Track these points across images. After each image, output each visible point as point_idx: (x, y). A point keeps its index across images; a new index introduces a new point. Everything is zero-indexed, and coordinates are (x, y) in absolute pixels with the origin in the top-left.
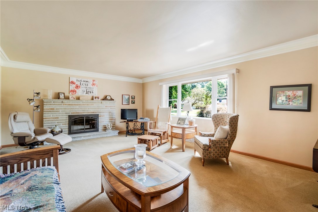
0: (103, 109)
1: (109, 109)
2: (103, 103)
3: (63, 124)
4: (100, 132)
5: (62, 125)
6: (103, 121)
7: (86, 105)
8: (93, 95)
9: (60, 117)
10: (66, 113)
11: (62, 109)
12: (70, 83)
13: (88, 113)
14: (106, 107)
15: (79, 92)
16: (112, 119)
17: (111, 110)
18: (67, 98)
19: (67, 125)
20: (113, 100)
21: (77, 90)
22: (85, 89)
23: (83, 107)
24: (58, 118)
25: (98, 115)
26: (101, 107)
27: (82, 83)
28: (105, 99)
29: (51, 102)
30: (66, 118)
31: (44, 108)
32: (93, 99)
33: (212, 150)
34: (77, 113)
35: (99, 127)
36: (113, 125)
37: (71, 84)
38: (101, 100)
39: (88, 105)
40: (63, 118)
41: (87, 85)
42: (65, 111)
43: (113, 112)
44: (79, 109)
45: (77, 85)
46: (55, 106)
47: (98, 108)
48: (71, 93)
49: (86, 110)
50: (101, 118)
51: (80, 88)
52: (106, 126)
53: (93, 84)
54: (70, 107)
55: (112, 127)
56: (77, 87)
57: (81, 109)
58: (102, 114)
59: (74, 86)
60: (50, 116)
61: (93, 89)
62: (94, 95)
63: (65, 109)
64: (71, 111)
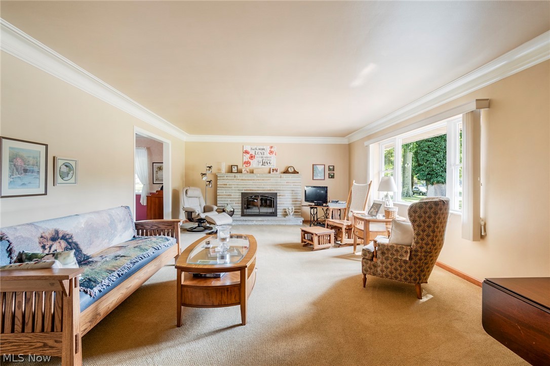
0: (283, 185)
1: (291, 185)
2: (283, 177)
3: (236, 203)
4: (279, 217)
5: (234, 205)
6: (284, 203)
7: (261, 180)
8: (270, 167)
9: (233, 194)
10: (239, 190)
11: (234, 185)
12: (244, 153)
13: (264, 190)
14: (287, 183)
16: (296, 201)
17: (295, 188)
18: (239, 172)
19: (240, 205)
20: (298, 173)
21: (251, 161)
22: (261, 159)
23: (258, 182)
24: (230, 195)
25: (277, 193)
26: (281, 183)
27: (257, 151)
28: (286, 172)
29: (224, 177)
30: (239, 195)
31: (218, 183)
32: (270, 173)
33: (379, 261)
34: (250, 190)
35: (278, 211)
36: (295, 209)
38: (282, 173)
39: (263, 180)
40: (236, 195)
41: (263, 154)
42: (238, 187)
43: (297, 191)
44: (253, 185)
45: (251, 154)
46: (228, 181)
47: (277, 185)
48: (244, 166)
49: (261, 186)
50: (280, 198)
51: (254, 158)
52: (286, 209)
53: (271, 152)
54: (243, 182)
55: (295, 212)
56: (252, 157)
57: (255, 185)
58: (282, 193)
59: (248, 156)
60: (223, 193)
61: (270, 159)
62: (272, 167)
63: (238, 185)
64: (243, 188)
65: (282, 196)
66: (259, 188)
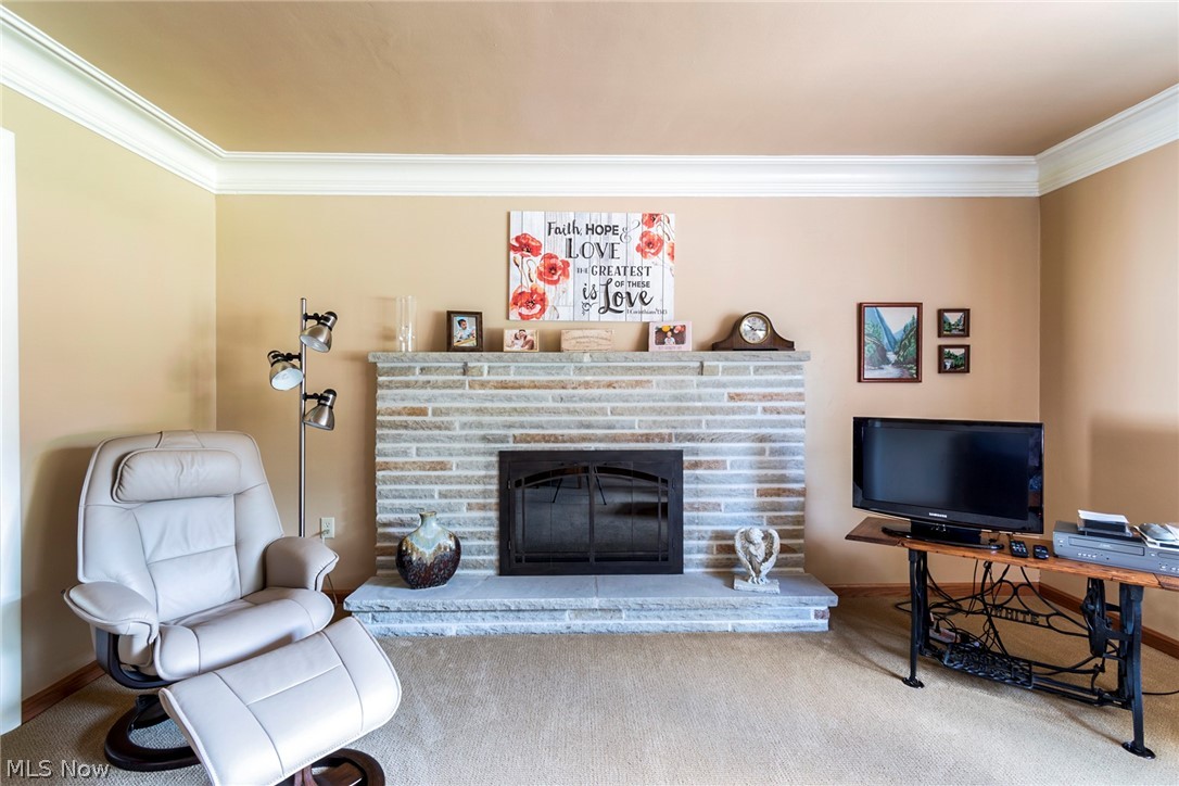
0: (713, 411)
1: (753, 411)
2: (714, 371)
3: (470, 507)
4: (694, 579)
5: (464, 514)
6: (719, 502)
7: (598, 385)
8: (646, 318)
9: (454, 460)
10: (485, 439)
11: (462, 411)
12: (511, 248)
13: (614, 439)
14: (731, 398)
15: (564, 304)
16: (779, 493)
17: (773, 424)
18: (490, 343)
19: (493, 515)
20: (790, 346)
21: (550, 292)
22: (597, 281)
23: (581, 399)
24: (443, 466)
25: (679, 454)
26: (700, 399)
27: (578, 240)
28: (729, 339)
29: (408, 370)
30: (487, 466)
31: (380, 405)
32: (643, 345)
34: (545, 438)
35: (687, 543)
36: (785, 535)
37: (518, 256)
39: (610, 385)
40: (470, 466)
41: (607, 252)
42: (480, 425)
43: (784, 439)
44: (555, 412)
45: (551, 256)
46: (429, 392)
47: (679, 411)
48: (514, 314)
49: (600, 418)
50: (697, 479)
51: (565, 274)
52: (731, 537)
53: (650, 245)
54: (509, 399)
55: (784, 549)
56: (552, 271)
57: (569, 412)
58: (706, 453)
59: (534, 263)
60: (405, 453)
61: (645, 279)
62: (657, 317)
63: (480, 411)
64: (510, 426)
65: (709, 465)
66: (589, 426)
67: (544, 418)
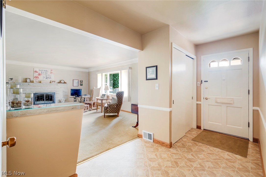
0: (58, 89)
1: (62, 89)
2: (58, 85)
7: (45, 86)
8: (51, 80)
10: (32, 92)
11: (28, 89)
12: (34, 72)
13: (47, 91)
14: (60, 87)
15: (41, 78)
16: (65, 96)
18: (32, 82)
20: (66, 83)
21: (39, 77)
22: (45, 76)
25: (55, 93)
27: (43, 72)
28: (60, 82)
32: (51, 82)
33: (108, 109)
34: (39, 91)
35: (56, 101)
36: (65, 100)
37: (35, 73)
38: (57, 83)
39: (47, 86)
41: (46, 73)
42: (31, 90)
46: (23, 87)
47: (55, 89)
48: (35, 79)
49: (46, 89)
50: (57, 95)
51: (41, 75)
52: (60, 100)
53: (51, 73)
54: (34, 87)
55: (65, 101)
56: (39, 74)
57: (42, 89)
59: (37, 74)
61: (51, 76)
62: (52, 80)
63: (31, 89)
64: (35, 90)
65: (58, 94)
66: (45, 90)
67: (39, 89)
